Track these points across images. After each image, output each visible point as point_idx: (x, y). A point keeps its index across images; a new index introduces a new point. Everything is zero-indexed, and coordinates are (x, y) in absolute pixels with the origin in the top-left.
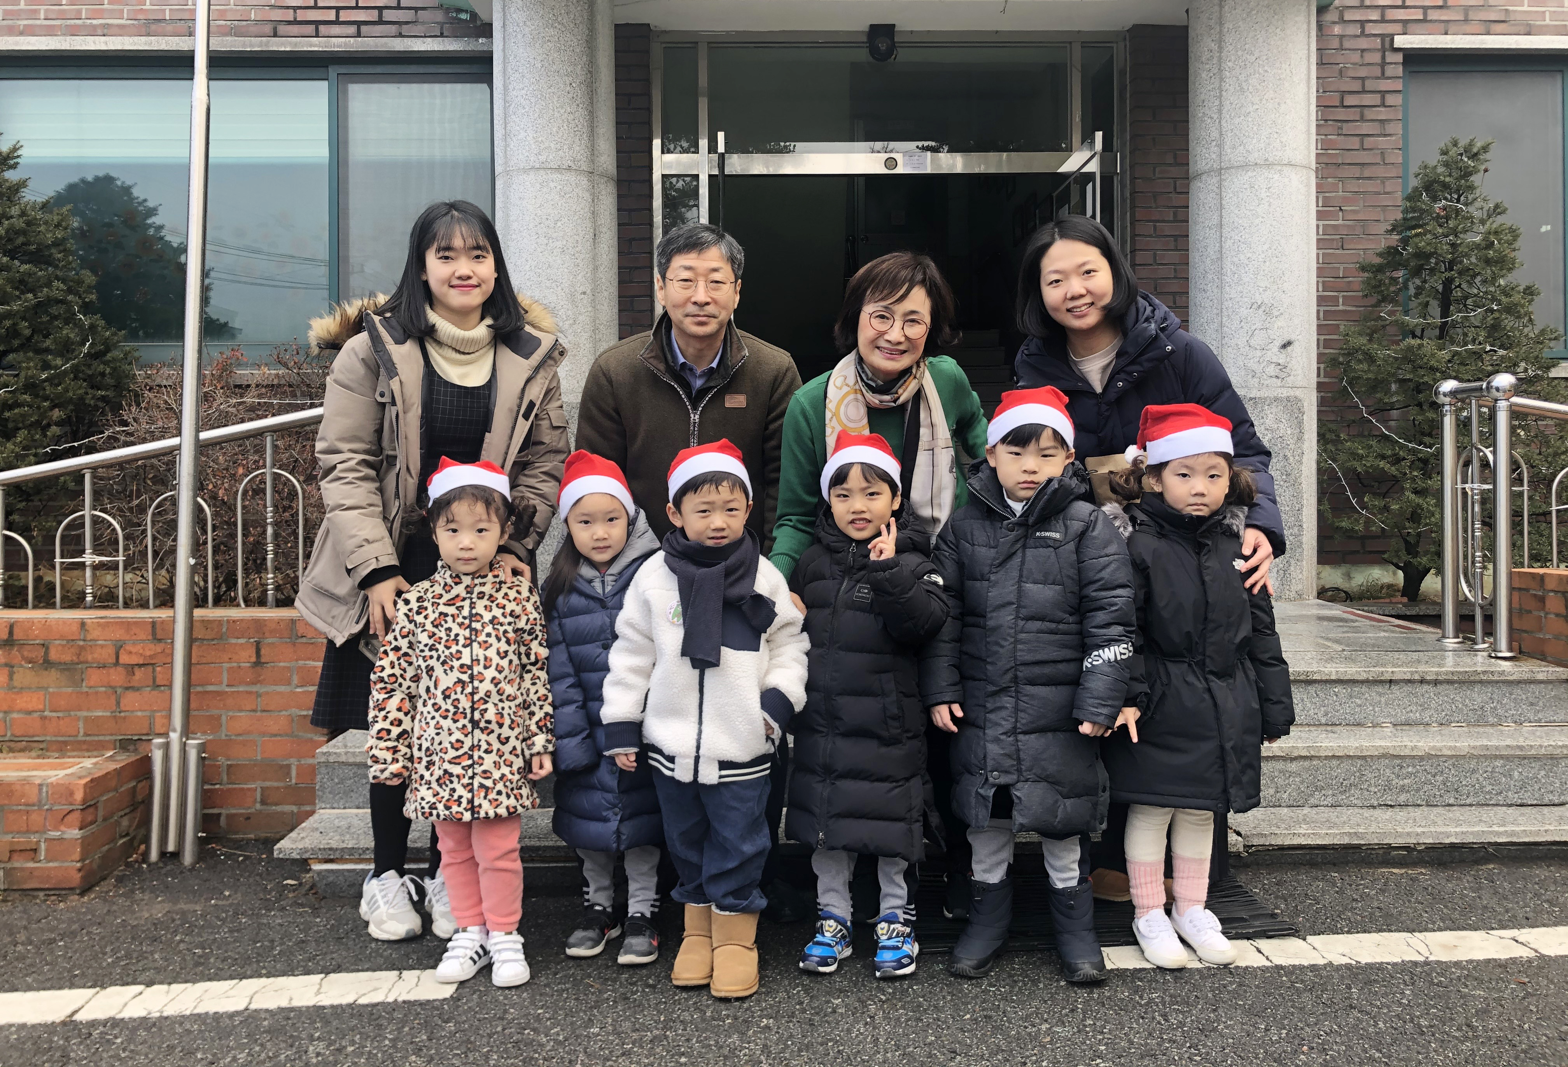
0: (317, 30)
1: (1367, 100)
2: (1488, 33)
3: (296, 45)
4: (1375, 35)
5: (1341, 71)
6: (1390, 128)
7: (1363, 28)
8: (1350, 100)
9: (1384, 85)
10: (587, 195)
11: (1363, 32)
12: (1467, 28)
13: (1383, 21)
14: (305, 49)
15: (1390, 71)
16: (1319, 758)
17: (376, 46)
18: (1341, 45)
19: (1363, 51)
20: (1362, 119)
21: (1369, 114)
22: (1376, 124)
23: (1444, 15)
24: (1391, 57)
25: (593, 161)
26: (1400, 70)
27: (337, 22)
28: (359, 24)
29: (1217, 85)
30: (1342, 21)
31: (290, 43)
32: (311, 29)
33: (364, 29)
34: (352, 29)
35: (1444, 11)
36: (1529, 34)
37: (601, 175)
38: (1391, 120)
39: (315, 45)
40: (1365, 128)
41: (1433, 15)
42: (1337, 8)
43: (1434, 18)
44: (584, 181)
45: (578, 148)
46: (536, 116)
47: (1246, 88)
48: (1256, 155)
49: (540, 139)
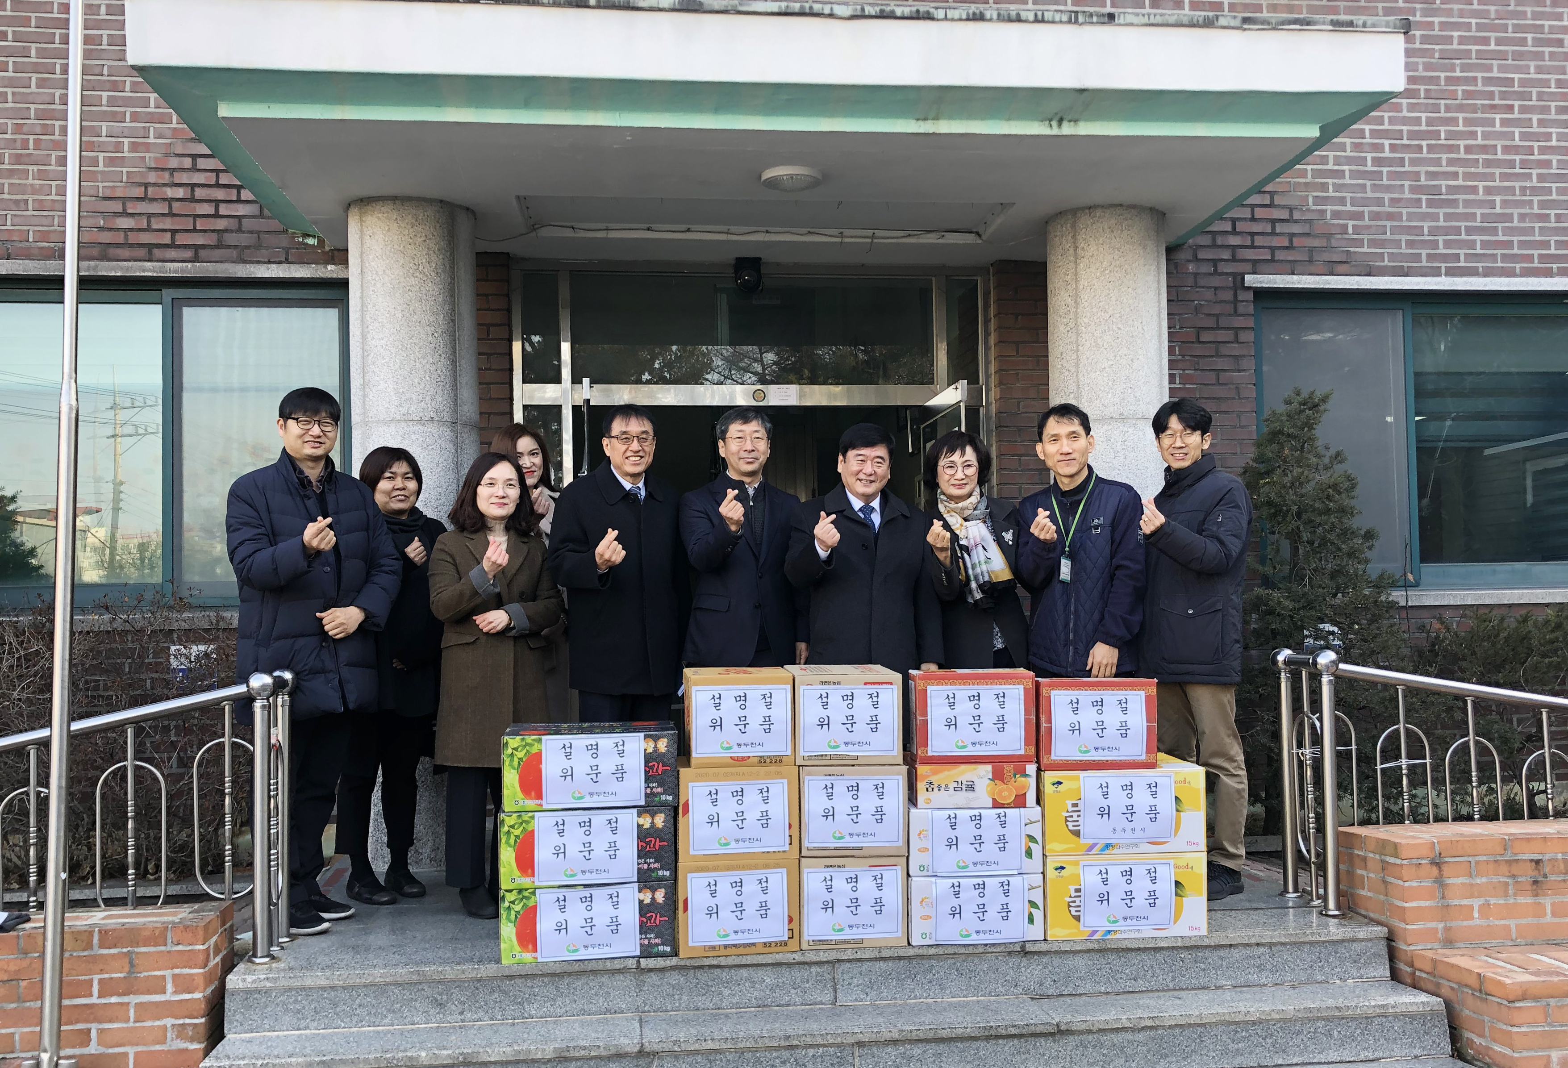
0: (150, 252)
1: (1223, 336)
2: (1332, 274)
3: (127, 269)
4: (1227, 274)
5: (1196, 309)
6: (1245, 363)
7: (1215, 266)
8: (1205, 337)
9: (1239, 322)
10: (450, 447)
11: (1216, 270)
12: (1313, 269)
13: (1234, 259)
14: (138, 274)
15: (1241, 309)
16: (1163, 1027)
17: (216, 272)
18: (1196, 282)
19: (1216, 288)
20: (1218, 355)
21: (1224, 350)
22: (1231, 359)
23: (1290, 256)
24: (1243, 296)
25: (456, 411)
26: (1251, 309)
27: (172, 246)
28: (197, 248)
29: (1074, 339)
30: (1196, 259)
31: (121, 268)
32: (142, 252)
33: (202, 253)
34: (189, 254)
35: (1291, 252)
36: (1369, 275)
37: (465, 424)
38: (1244, 356)
39: (149, 269)
40: (1221, 364)
41: (1280, 255)
42: (1190, 247)
43: (1281, 258)
44: (448, 433)
45: (441, 399)
46: (397, 366)
47: (1101, 344)
48: (1112, 409)
49: (401, 391)
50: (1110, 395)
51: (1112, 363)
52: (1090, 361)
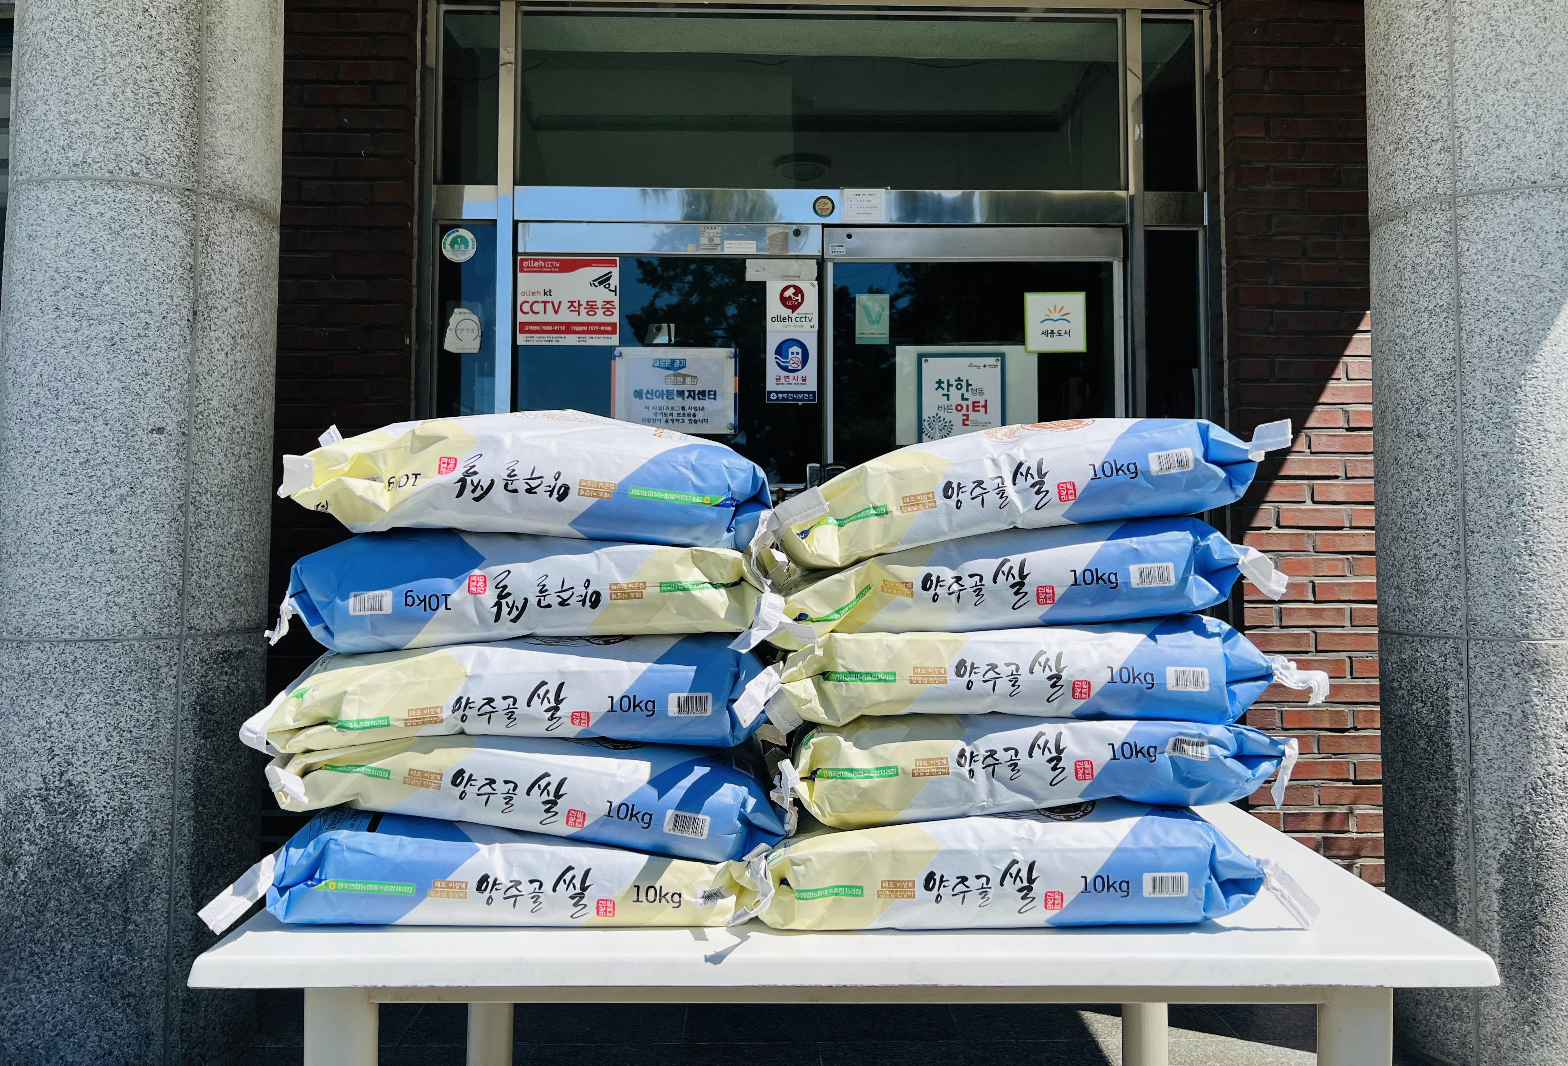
25: (195, 167)
29: (1441, 32)
37: (217, 196)
45: (157, 138)
46: (68, 69)
47: (1508, 32)
48: (1534, 164)
49: (72, 118)
50: (1530, 137)
51: (1533, 69)
52: (1481, 70)
